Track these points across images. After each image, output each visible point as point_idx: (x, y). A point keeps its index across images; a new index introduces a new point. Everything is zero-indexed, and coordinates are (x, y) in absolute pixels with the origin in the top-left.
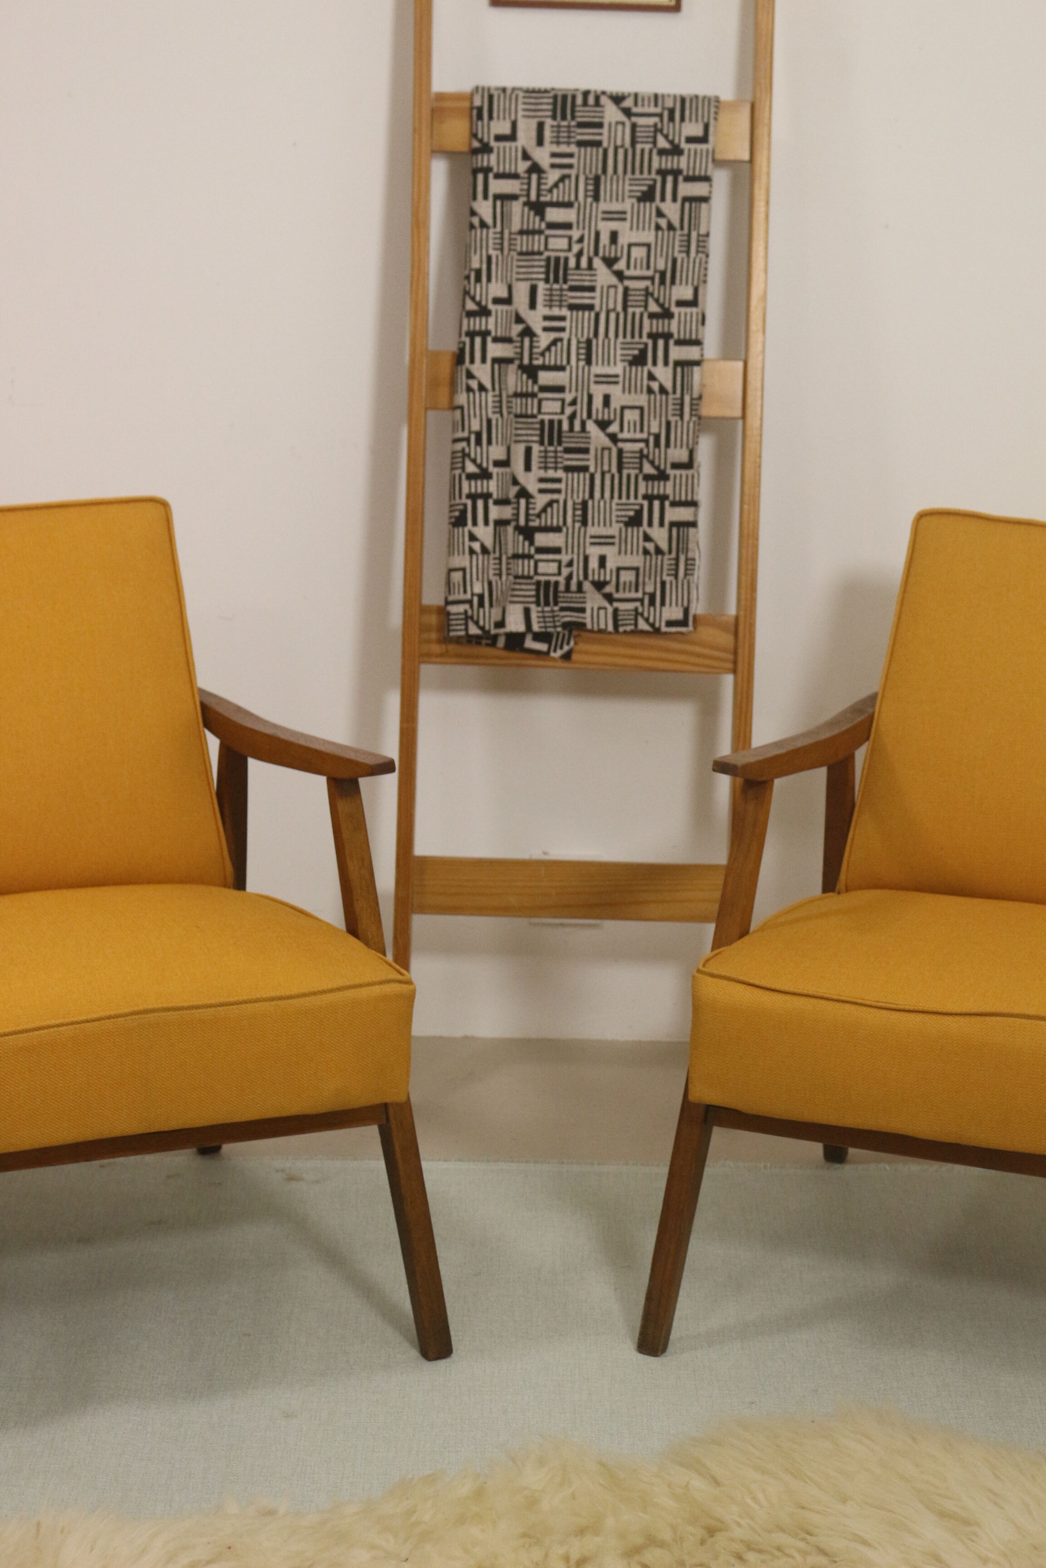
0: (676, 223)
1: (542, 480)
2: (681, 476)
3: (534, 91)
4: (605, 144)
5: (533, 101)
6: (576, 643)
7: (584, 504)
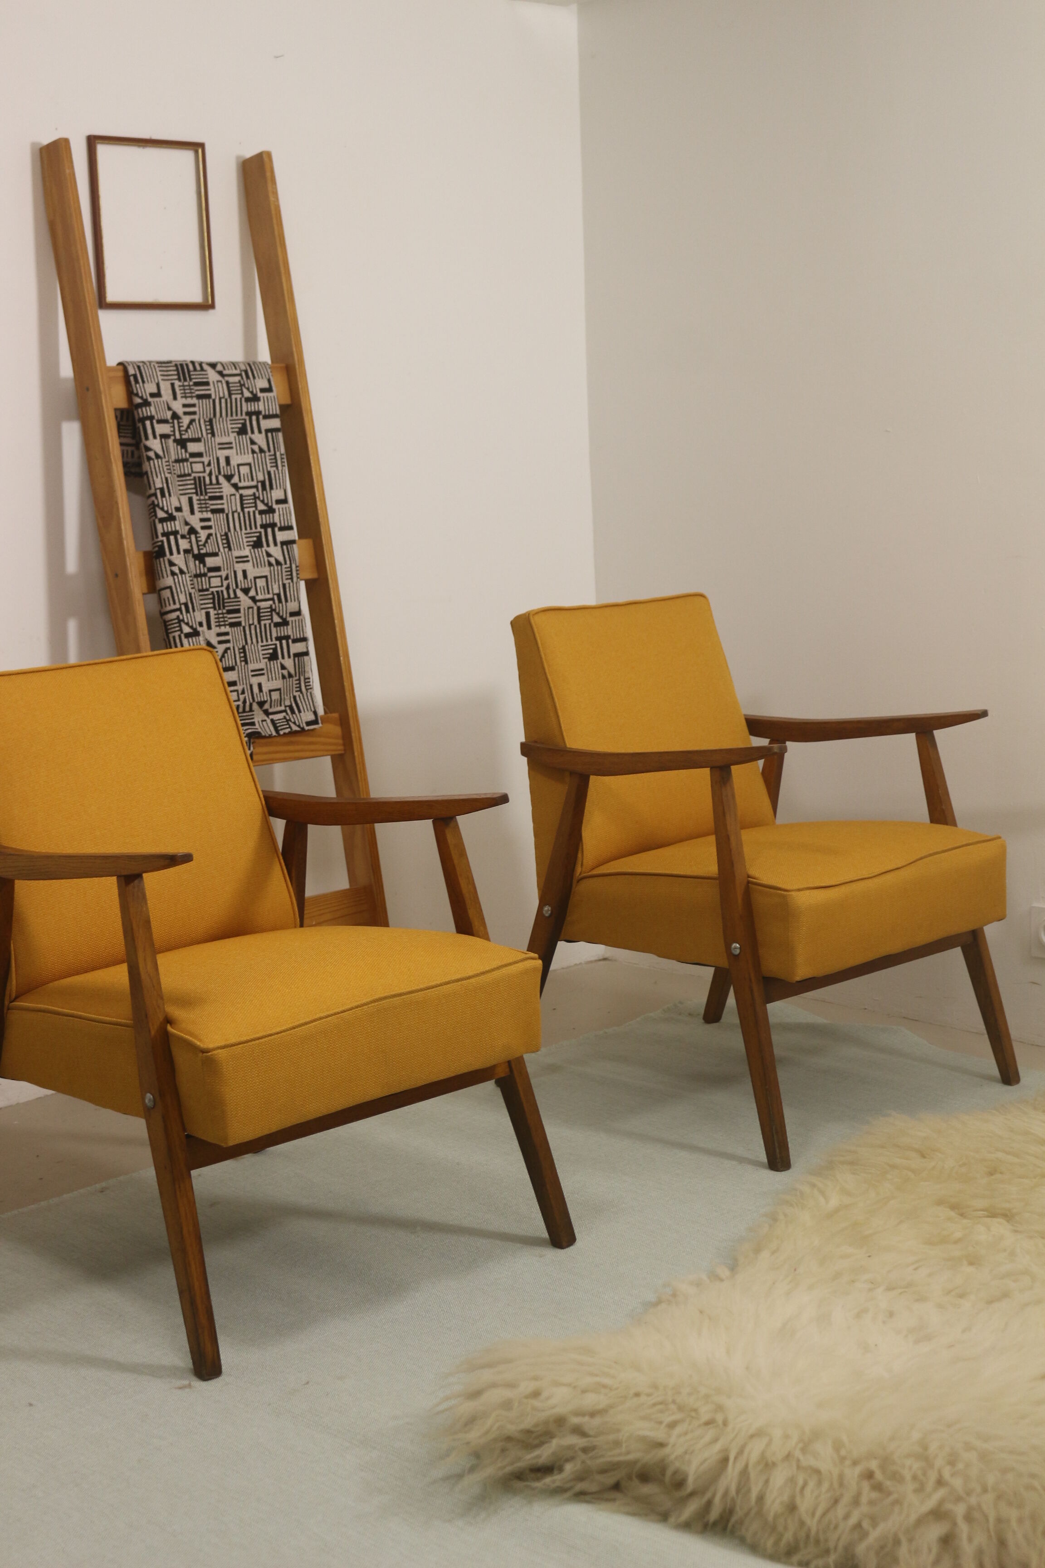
0: (265, 447)
1: (219, 635)
2: (295, 621)
3: (164, 363)
4: (213, 397)
5: (164, 369)
6: (254, 748)
7: (244, 648)
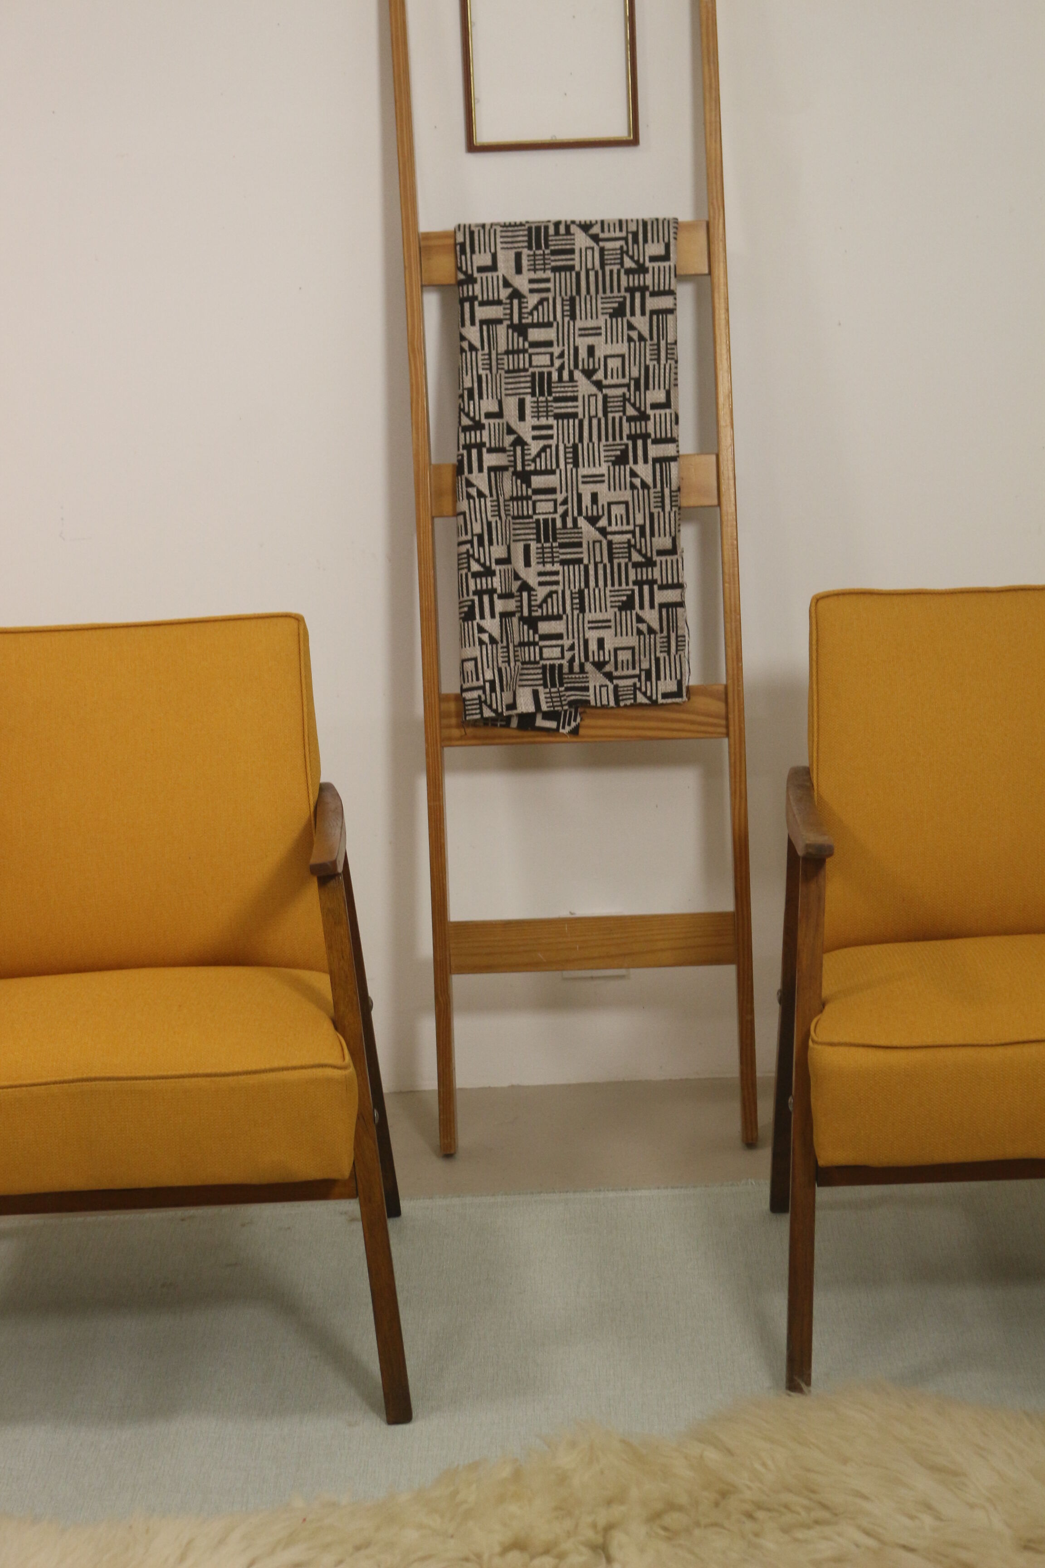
0: (646, 335)
1: (540, 574)
2: (666, 561)
3: (510, 225)
4: (577, 268)
5: (510, 234)
7: (581, 593)
